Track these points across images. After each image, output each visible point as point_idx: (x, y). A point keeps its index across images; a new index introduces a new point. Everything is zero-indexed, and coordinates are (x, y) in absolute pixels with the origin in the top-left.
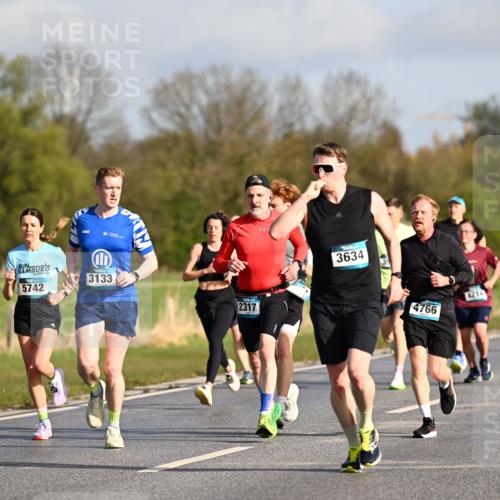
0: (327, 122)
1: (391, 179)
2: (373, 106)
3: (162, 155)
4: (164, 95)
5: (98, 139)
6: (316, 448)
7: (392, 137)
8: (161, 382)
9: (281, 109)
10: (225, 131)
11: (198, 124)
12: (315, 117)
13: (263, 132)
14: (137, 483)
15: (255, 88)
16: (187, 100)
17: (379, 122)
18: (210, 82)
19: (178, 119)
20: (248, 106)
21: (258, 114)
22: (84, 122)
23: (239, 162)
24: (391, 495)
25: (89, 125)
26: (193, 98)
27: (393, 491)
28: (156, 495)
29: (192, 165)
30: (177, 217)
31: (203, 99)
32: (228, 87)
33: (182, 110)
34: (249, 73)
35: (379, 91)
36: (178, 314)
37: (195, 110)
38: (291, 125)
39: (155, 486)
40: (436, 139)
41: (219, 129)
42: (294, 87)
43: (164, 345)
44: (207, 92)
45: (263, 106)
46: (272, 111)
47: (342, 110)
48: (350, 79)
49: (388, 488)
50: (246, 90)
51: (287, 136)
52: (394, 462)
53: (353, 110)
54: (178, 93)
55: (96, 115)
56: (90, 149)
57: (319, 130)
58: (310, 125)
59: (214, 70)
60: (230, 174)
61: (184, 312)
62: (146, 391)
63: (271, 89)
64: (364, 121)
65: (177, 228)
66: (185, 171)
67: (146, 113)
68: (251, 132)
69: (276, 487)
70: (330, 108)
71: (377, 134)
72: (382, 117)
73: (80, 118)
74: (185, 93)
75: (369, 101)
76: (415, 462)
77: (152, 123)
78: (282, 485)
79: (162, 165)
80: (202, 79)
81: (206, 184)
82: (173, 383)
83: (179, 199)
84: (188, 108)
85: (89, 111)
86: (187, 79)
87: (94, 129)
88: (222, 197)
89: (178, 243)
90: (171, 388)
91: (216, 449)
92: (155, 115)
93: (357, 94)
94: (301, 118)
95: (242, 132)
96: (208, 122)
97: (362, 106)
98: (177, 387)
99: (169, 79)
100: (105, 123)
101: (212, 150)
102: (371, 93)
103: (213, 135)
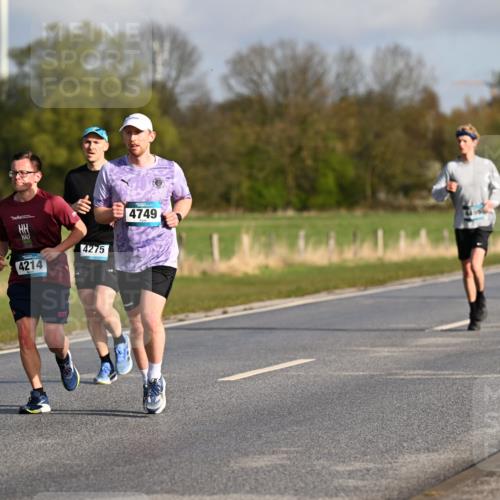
0: (376, 88)
1: (430, 135)
2: (415, 75)
3: (238, 115)
4: (240, 65)
5: (185, 102)
6: (367, 361)
7: (430, 100)
8: (237, 305)
9: (338, 76)
10: (291, 95)
11: (268, 89)
12: (367, 83)
13: (323, 95)
14: (217, 390)
15: (316, 59)
16: (259, 69)
17: (420, 87)
18: (279, 54)
19: (251, 85)
20: (310, 74)
21: (319, 81)
22: (173, 88)
23: (303, 121)
24: (430, 399)
25: (178, 90)
26: (264, 67)
27: (431, 396)
28: (233, 400)
29: (263, 123)
30: (251, 167)
31: (272, 68)
32: (294, 58)
33: (255, 77)
34: (311, 46)
35: (420, 62)
36: (252, 247)
37: (266, 78)
38: (346, 90)
39: (232, 392)
40: (467, 101)
41: (286, 93)
42: (349, 58)
43: (239, 274)
44: (276, 63)
45: (323, 74)
46: (330, 78)
47: (389, 77)
48: (396, 51)
49: (427, 395)
50: (309, 59)
51: (343, 99)
52: (433, 372)
53: (398, 78)
54: (252, 64)
55: (184, 82)
56: (178, 110)
57: (370, 95)
58: (362, 89)
59: (282, 44)
60: (295, 131)
61: (257, 247)
62: (225, 313)
63: (330, 60)
64: (407, 87)
65: (251, 177)
66: (258, 129)
67: (225, 80)
68: (312, 96)
69: (334, 393)
70: (379, 76)
71: (418, 98)
72: (422, 83)
73: (170, 84)
74: (257, 64)
75: (411, 70)
76: (450, 372)
77: (230, 88)
78: (339, 391)
79: (238, 123)
80: (272, 52)
81: (275, 139)
82: (247, 306)
83: (253, 151)
84: (260, 76)
85: (177, 78)
86: (259, 52)
87: (182, 93)
88: (289, 150)
89: (252, 189)
90: (245, 310)
91: (283, 361)
92: (233, 82)
93: (401, 64)
94: (355, 85)
95: (305, 96)
96: (277, 87)
97: (406, 73)
98: (251, 309)
99: (244, 50)
100: (191, 88)
101: (280, 111)
102: (413, 62)
103: (281, 98)
